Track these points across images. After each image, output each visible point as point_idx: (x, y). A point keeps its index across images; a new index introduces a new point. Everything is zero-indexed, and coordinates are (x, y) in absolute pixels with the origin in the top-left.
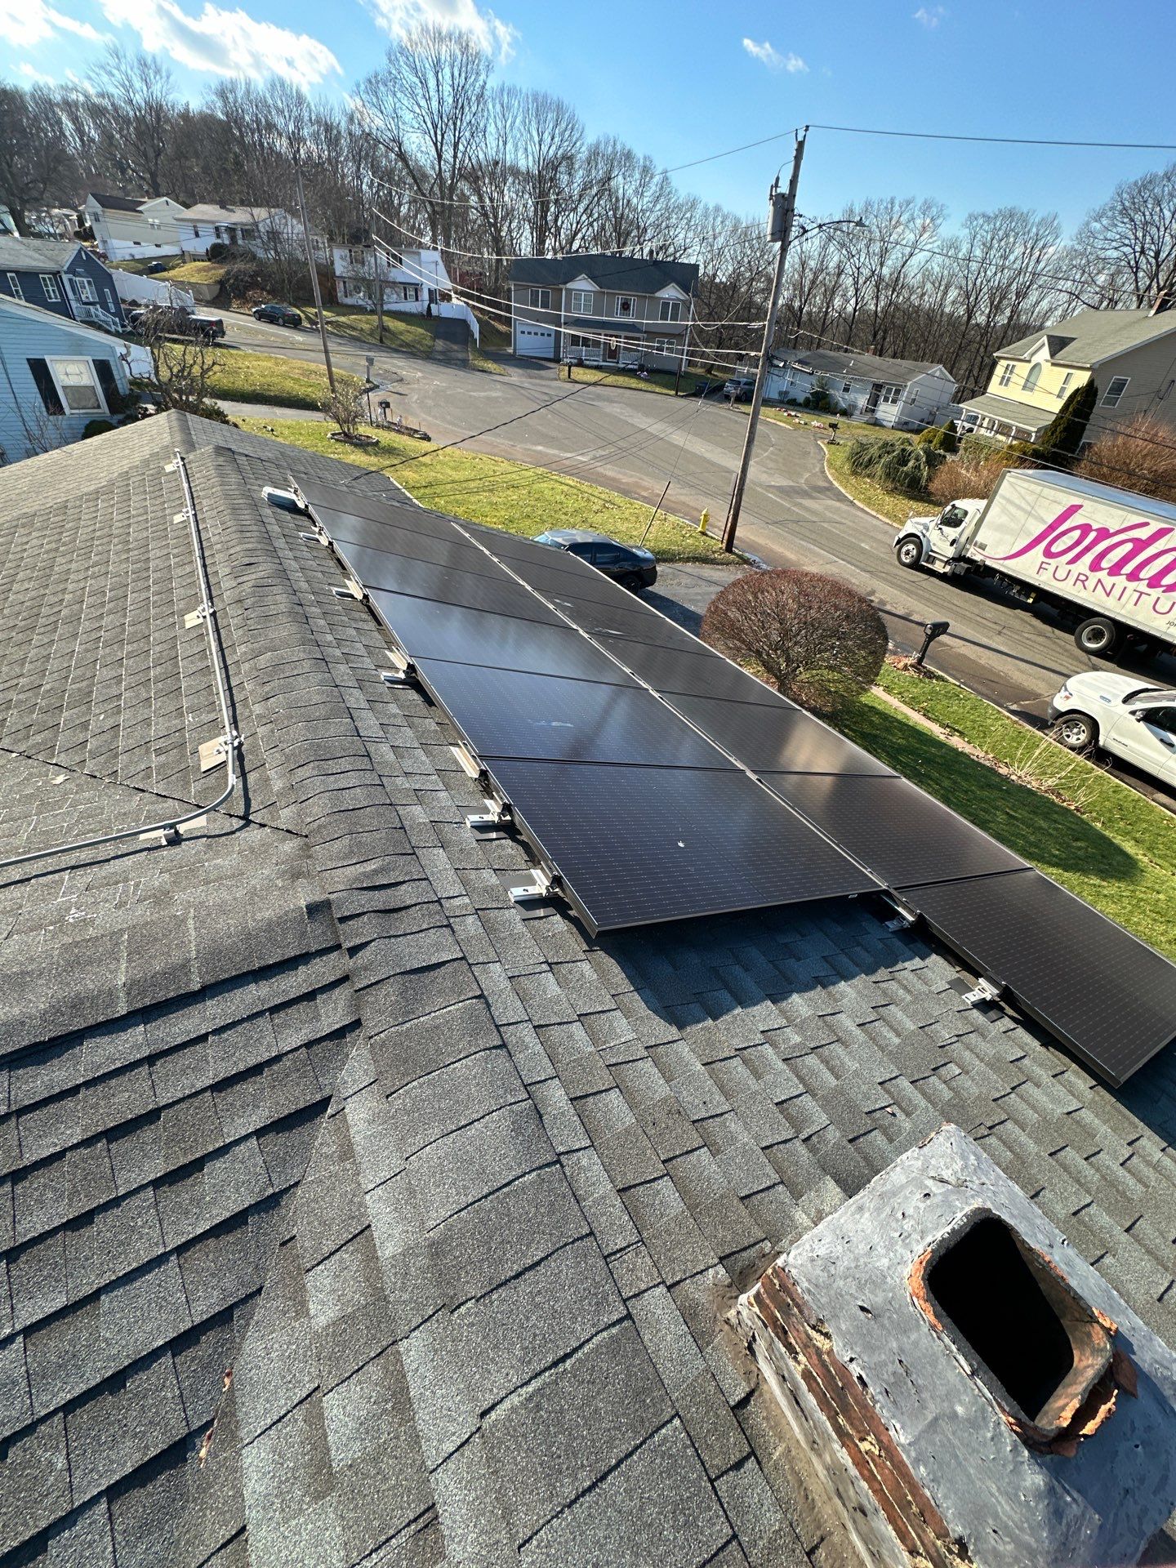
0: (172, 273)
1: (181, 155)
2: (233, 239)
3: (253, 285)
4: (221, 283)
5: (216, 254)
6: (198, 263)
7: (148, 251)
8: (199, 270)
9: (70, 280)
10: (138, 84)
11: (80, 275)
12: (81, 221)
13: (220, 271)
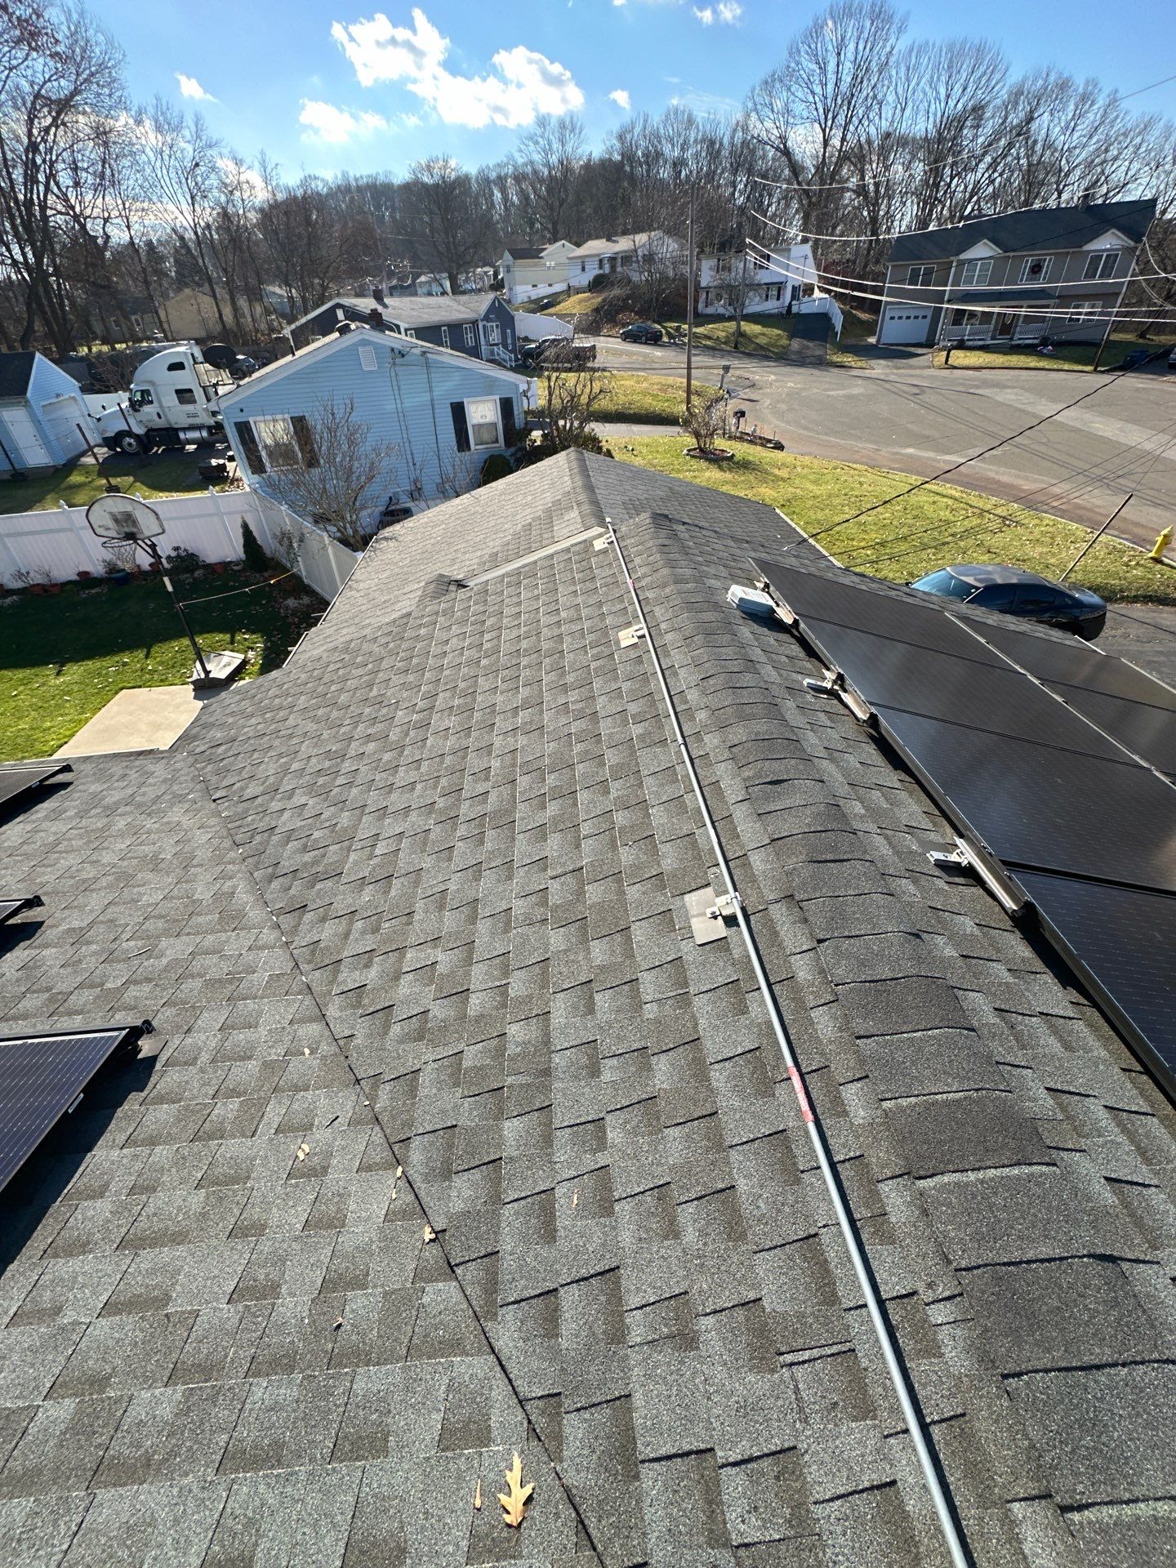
0: (558, 308)
1: (579, 201)
2: (613, 268)
3: (625, 308)
4: (597, 310)
5: (597, 284)
6: (580, 296)
7: (543, 290)
8: (580, 301)
9: (484, 326)
10: (556, 145)
11: (492, 321)
12: (496, 274)
13: (598, 300)
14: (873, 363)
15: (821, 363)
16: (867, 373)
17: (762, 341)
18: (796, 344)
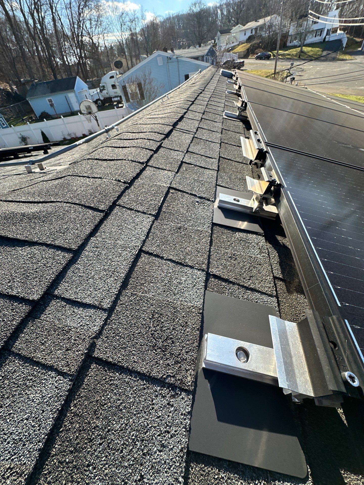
0: (235, 50)
3: (258, 47)
4: (248, 50)
6: (243, 45)
7: (230, 45)
8: (243, 47)
9: (206, 58)
13: (249, 45)
14: (357, 57)
15: (334, 59)
16: (353, 61)
17: (311, 54)
18: (325, 53)
